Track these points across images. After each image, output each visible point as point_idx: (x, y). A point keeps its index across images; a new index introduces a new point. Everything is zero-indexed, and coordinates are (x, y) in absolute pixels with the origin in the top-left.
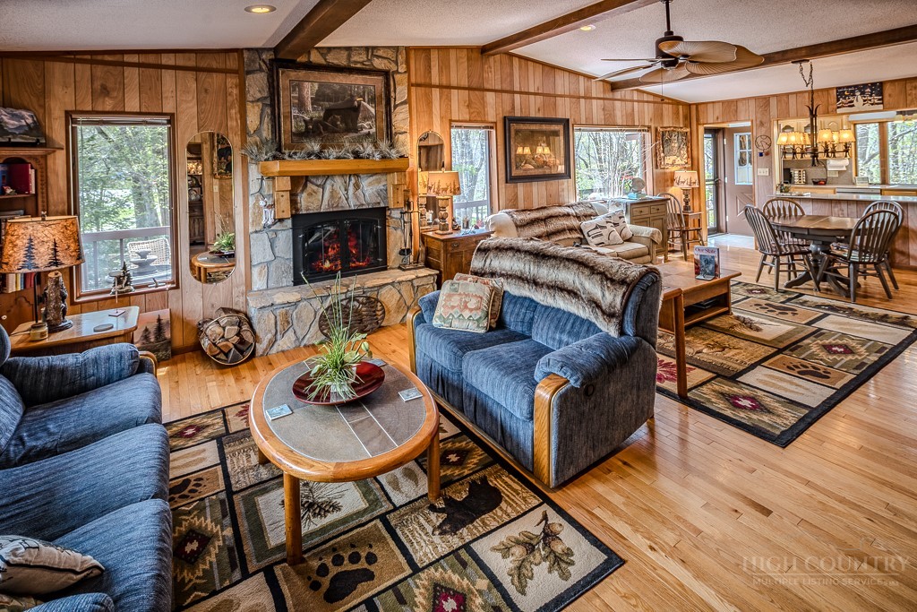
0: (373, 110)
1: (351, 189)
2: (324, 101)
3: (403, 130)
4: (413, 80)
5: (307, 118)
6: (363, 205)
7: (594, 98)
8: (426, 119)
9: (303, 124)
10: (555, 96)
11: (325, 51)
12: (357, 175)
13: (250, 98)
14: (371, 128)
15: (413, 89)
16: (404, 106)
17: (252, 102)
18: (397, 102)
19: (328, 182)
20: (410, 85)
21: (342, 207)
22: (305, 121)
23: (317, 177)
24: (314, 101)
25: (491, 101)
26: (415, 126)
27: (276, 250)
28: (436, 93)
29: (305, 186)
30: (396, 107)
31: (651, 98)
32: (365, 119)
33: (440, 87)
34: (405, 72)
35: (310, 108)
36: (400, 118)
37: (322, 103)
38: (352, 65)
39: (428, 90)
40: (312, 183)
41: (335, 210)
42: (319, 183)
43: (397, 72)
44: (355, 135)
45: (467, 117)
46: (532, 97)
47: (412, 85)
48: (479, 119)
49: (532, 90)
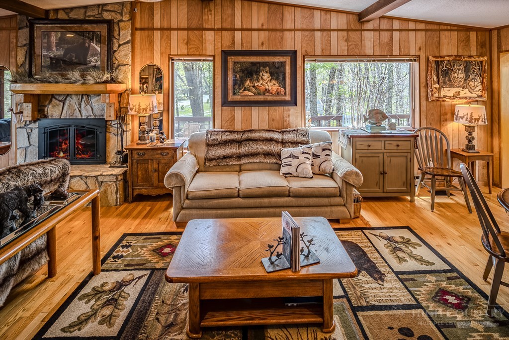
0: (99, 49)
1: (83, 104)
2: (64, 44)
3: (125, 63)
4: (138, 25)
5: (52, 56)
6: (91, 116)
7: (334, 30)
8: (148, 54)
9: (49, 59)
10: (283, 30)
11: (69, 11)
12: (88, 96)
13: (19, 44)
14: (97, 62)
15: (138, 33)
16: (126, 45)
17: (21, 47)
18: (121, 42)
19: (68, 98)
20: (134, 29)
21: (76, 116)
22: (50, 58)
23: (60, 95)
24: (58, 45)
25: (210, 38)
26: (137, 60)
27: (31, 140)
28: (157, 34)
29: (51, 101)
30: (119, 46)
31: (422, 26)
32: (92, 56)
33: (162, 29)
34: (129, 20)
35: (54, 49)
36: (123, 55)
37: (62, 45)
38: (87, 18)
39: (150, 32)
40: (56, 99)
41: (70, 118)
42: (60, 99)
43: (122, 21)
44: (85, 67)
45: (186, 52)
46: (255, 34)
47: (137, 29)
48: (197, 53)
49: (255, 26)
